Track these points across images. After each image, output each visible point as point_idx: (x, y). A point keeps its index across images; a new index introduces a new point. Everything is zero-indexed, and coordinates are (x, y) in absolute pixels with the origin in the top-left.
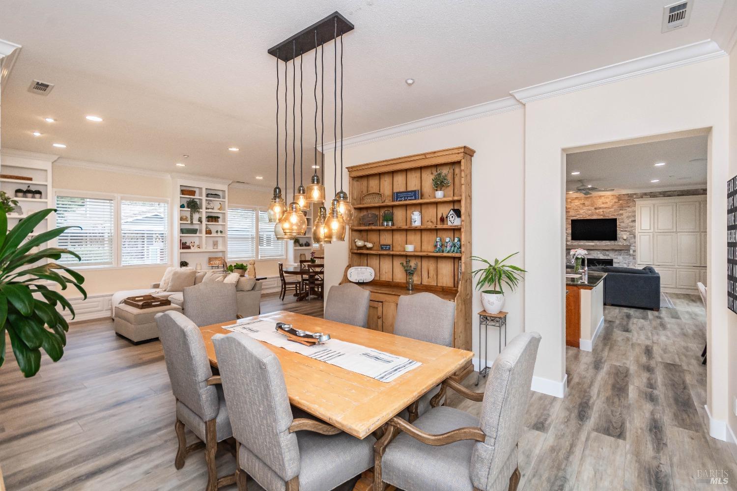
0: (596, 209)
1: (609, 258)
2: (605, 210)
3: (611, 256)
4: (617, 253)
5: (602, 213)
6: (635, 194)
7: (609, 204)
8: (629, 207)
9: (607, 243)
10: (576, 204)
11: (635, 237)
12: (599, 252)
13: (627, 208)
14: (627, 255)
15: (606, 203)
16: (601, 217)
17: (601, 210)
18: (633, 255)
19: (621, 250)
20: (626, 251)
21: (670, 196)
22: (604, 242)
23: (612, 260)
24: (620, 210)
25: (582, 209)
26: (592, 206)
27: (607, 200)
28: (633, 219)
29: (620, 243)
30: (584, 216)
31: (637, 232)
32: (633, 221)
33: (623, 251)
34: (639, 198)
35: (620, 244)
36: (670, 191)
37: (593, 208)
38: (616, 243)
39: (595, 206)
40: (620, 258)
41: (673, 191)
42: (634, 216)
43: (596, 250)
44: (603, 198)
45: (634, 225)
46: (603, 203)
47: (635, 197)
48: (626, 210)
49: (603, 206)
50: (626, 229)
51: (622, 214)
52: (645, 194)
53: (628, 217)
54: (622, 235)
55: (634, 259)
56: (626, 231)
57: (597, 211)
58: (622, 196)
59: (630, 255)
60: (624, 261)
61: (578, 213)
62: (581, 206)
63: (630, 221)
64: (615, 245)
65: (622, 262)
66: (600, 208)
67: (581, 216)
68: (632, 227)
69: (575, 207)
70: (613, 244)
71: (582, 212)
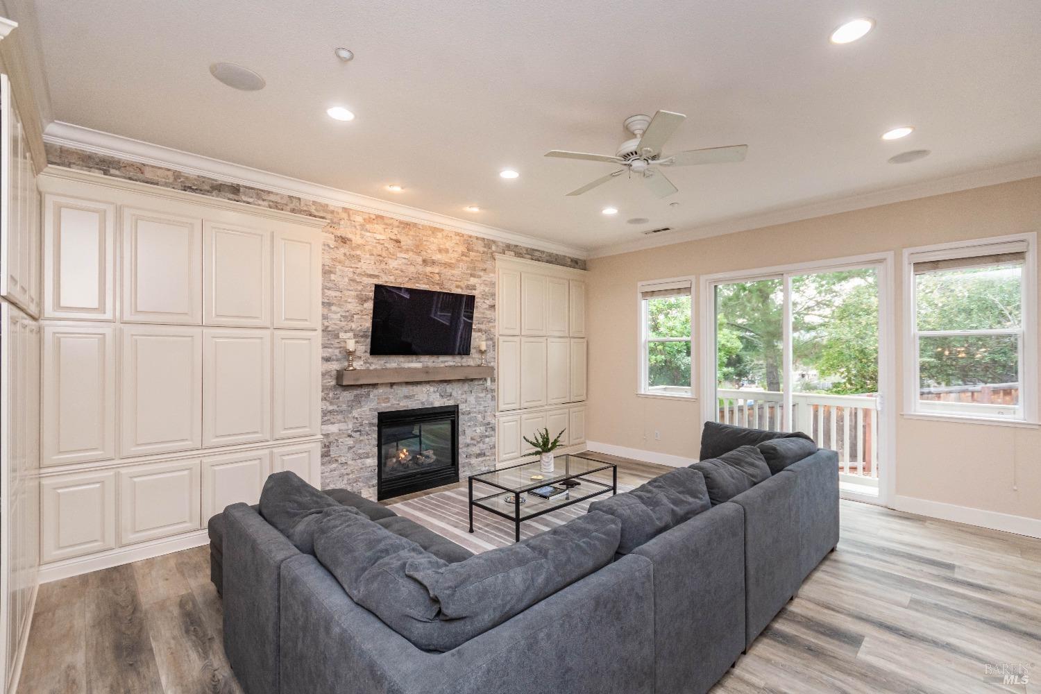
0: (425, 262)
1: (451, 403)
2: (444, 271)
3: (457, 395)
4: (466, 387)
6: (494, 242)
7: (451, 257)
8: (484, 270)
10: (379, 237)
11: (494, 345)
12: (432, 389)
13: (481, 274)
14: (482, 391)
15: (447, 251)
16: (436, 288)
18: (493, 391)
19: (472, 380)
20: (481, 382)
21: (538, 261)
22: (442, 358)
23: (457, 406)
24: (472, 275)
25: (393, 256)
26: (419, 254)
27: (449, 245)
28: (490, 301)
29: (475, 360)
30: (399, 280)
31: (497, 334)
32: (492, 306)
33: (476, 383)
34: (501, 253)
35: (472, 363)
36: (539, 250)
37: (419, 260)
38: (469, 361)
39: (425, 255)
40: (472, 399)
41: (543, 252)
42: (493, 295)
43: (426, 381)
44: (440, 235)
45: (493, 317)
46: (440, 251)
47: (494, 248)
48: (480, 277)
49: (439, 257)
50: (481, 326)
52: (509, 247)
53: (484, 296)
54: (478, 340)
55: (494, 398)
56: (479, 330)
57: (428, 269)
58: (475, 240)
59: (486, 389)
60: (478, 408)
61: (383, 266)
62: (390, 245)
63: (487, 306)
64: (462, 366)
65: (475, 410)
66: (433, 263)
67: (392, 279)
68: (489, 322)
69: (376, 247)
70: (459, 364)
71: (393, 264)
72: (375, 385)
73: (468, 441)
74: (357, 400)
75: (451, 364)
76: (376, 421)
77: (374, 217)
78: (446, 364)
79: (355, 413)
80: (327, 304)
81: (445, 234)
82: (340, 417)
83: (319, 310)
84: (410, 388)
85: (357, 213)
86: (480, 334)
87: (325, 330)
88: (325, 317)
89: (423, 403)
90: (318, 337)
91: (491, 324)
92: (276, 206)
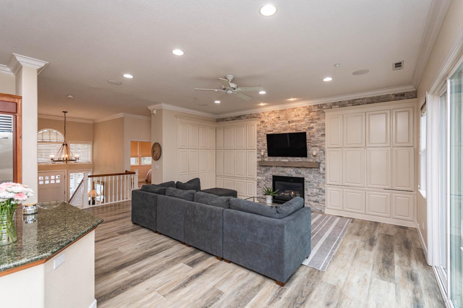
0: (289, 122)
1: (301, 176)
2: (297, 123)
3: (303, 173)
4: (308, 170)
5: (295, 127)
6: (325, 104)
7: (301, 117)
8: (319, 119)
9: (300, 159)
10: (272, 118)
11: (324, 153)
12: (292, 170)
13: (317, 121)
14: (317, 173)
15: (299, 115)
16: (294, 131)
17: (294, 124)
18: (324, 174)
19: (311, 168)
20: (316, 169)
21: (359, 105)
22: (296, 158)
23: (304, 178)
24: (311, 123)
25: (277, 123)
26: (287, 120)
27: (299, 113)
28: (322, 133)
29: (310, 159)
30: (279, 131)
31: (326, 147)
32: (323, 135)
33: (313, 169)
34: (329, 108)
35: (311, 161)
36: (359, 99)
37: (287, 122)
38: (307, 160)
39: (289, 120)
40: (311, 176)
41: (362, 99)
42: (324, 129)
43: (289, 167)
44: (295, 110)
45: (324, 140)
46: (296, 116)
47: (324, 107)
48: (316, 122)
49: (295, 119)
50: (316, 144)
51: (312, 128)
52: (334, 104)
53: (318, 131)
54: (312, 151)
55: (324, 178)
56: (316, 146)
57: (291, 124)
58: (313, 107)
59: (320, 173)
60: (314, 180)
62: (277, 120)
63: (320, 135)
64: (306, 162)
65: (313, 181)
66: (293, 121)
67: (277, 131)
68: (322, 142)
69: (272, 121)
70: (305, 161)
71: (277, 126)
72: (271, 166)
73: (309, 194)
74: (266, 171)
75: (301, 160)
76: (272, 178)
77: (271, 112)
78: (298, 161)
79: (266, 174)
80: (258, 142)
81: (298, 109)
82: (261, 175)
83: (256, 143)
84: (283, 168)
85: (266, 112)
86: (316, 148)
87: (258, 149)
88: (258, 145)
89: (288, 175)
90: (256, 151)
91: (322, 143)
92: (247, 118)
